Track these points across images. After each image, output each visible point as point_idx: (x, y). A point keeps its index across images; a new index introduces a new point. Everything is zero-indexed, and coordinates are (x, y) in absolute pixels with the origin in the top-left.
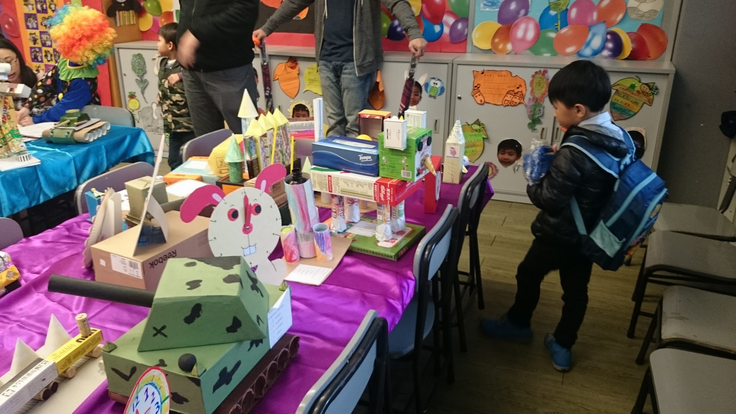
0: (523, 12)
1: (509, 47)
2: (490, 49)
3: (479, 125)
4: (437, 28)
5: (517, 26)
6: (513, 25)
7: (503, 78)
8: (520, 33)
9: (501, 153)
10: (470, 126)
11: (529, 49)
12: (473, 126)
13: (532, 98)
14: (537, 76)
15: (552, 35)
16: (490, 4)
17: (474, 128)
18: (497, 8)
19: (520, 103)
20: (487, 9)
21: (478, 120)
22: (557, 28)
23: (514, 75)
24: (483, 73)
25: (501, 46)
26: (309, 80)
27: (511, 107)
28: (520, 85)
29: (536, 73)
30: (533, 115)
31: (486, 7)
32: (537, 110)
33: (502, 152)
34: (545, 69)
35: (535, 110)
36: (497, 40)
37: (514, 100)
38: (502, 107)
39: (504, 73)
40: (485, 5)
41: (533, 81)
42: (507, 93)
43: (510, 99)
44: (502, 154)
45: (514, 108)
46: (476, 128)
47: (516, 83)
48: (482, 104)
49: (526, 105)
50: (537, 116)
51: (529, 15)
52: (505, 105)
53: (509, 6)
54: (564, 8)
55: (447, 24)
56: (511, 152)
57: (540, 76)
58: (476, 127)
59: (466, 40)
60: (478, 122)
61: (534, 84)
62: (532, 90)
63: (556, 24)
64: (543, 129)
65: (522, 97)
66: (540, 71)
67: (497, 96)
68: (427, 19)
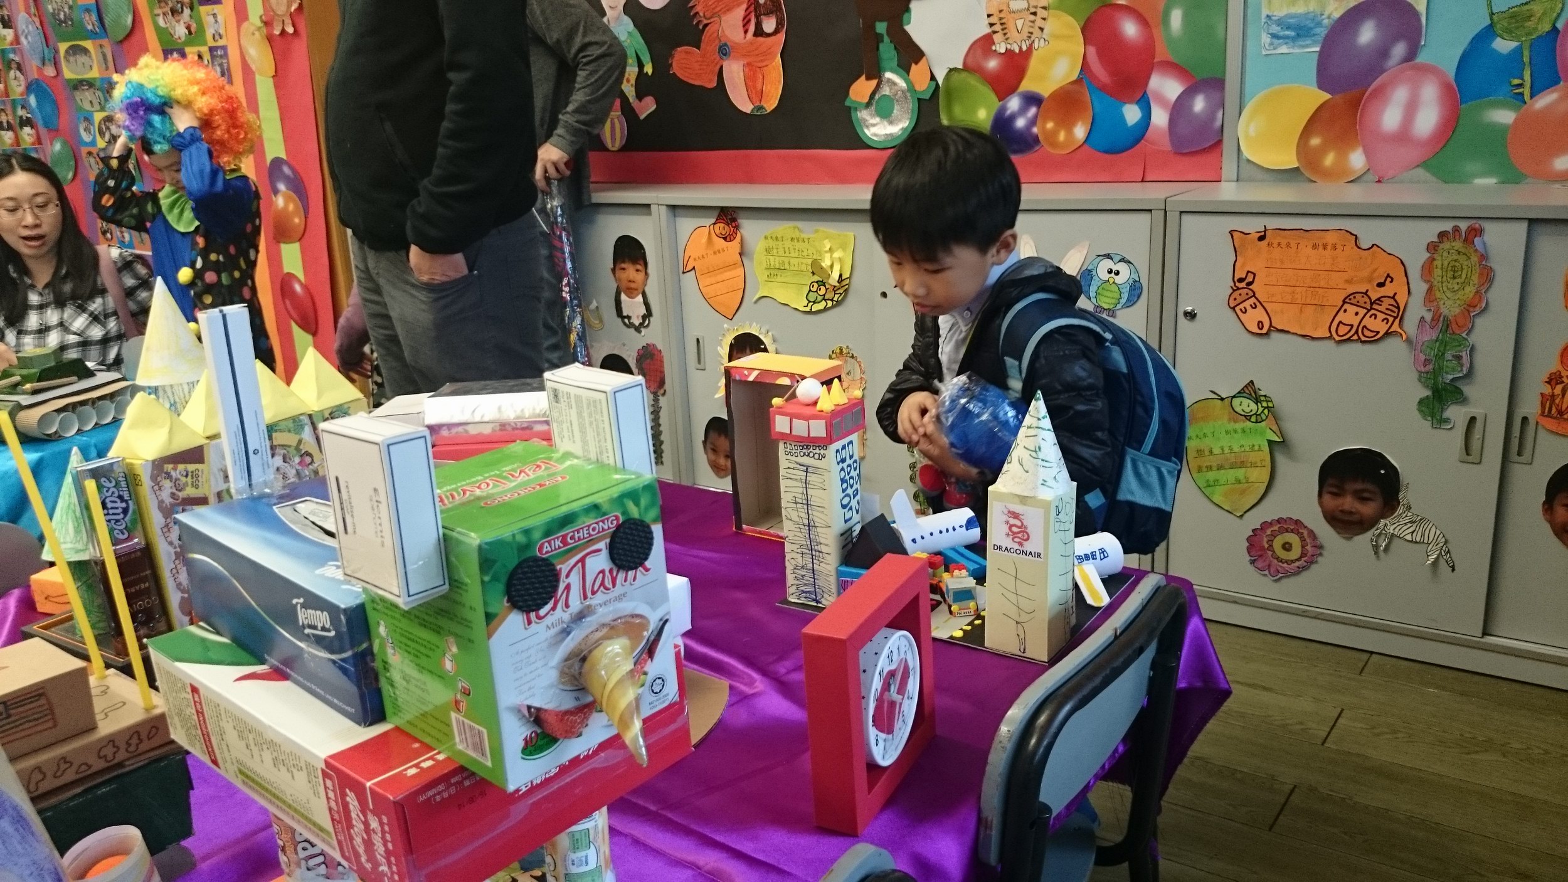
0: (1399, 50)
1: (1357, 160)
2: (1297, 169)
3: (1257, 401)
4: (1132, 114)
5: (1381, 93)
6: (1367, 93)
7: (1329, 252)
8: (1390, 118)
9: (1331, 493)
10: (1227, 401)
11: (1424, 164)
12: (1236, 402)
13: (1428, 317)
14: (1446, 245)
15: (1504, 117)
16: (1292, 33)
17: (1238, 409)
18: (1315, 43)
19: (1388, 334)
20: (1284, 49)
21: (1252, 382)
22: (1522, 94)
23: (1365, 245)
24: (1261, 238)
25: (1329, 160)
26: (767, 269)
27: (1359, 345)
28: (1388, 276)
29: (1442, 235)
30: (1438, 372)
31: (1276, 42)
32: (1448, 355)
33: (1334, 490)
34: (1473, 221)
35: (1441, 356)
36: (1315, 141)
37: (1368, 321)
38: (1330, 344)
39: (1331, 238)
40: (1274, 36)
41: (1432, 260)
42: (1344, 302)
43: (1355, 321)
44: (1335, 495)
45: (1367, 347)
46: (1248, 410)
47: (1375, 270)
48: (1264, 332)
49: (1408, 341)
50: (1451, 377)
51: (1422, 58)
52: (1338, 338)
53: (1355, 33)
54: (1547, 27)
55: (1162, 101)
56: (1364, 491)
57: (1458, 245)
58: (1246, 405)
59: (1219, 142)
60: (1250, 391)
61: (1438, 272)
62: (1430, 290)
63: (1516, 81)
64: (1473, 420)
65: (1398, 313)
66: (1456, 229)
67: (1309, 310)
68: (1103, 88)
